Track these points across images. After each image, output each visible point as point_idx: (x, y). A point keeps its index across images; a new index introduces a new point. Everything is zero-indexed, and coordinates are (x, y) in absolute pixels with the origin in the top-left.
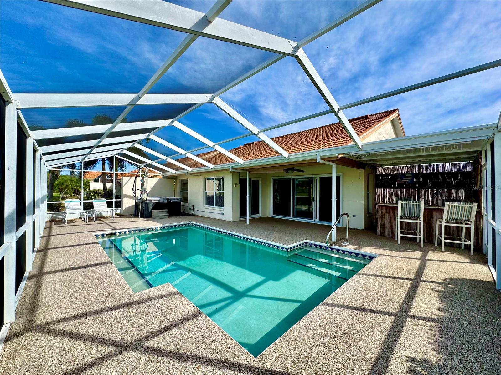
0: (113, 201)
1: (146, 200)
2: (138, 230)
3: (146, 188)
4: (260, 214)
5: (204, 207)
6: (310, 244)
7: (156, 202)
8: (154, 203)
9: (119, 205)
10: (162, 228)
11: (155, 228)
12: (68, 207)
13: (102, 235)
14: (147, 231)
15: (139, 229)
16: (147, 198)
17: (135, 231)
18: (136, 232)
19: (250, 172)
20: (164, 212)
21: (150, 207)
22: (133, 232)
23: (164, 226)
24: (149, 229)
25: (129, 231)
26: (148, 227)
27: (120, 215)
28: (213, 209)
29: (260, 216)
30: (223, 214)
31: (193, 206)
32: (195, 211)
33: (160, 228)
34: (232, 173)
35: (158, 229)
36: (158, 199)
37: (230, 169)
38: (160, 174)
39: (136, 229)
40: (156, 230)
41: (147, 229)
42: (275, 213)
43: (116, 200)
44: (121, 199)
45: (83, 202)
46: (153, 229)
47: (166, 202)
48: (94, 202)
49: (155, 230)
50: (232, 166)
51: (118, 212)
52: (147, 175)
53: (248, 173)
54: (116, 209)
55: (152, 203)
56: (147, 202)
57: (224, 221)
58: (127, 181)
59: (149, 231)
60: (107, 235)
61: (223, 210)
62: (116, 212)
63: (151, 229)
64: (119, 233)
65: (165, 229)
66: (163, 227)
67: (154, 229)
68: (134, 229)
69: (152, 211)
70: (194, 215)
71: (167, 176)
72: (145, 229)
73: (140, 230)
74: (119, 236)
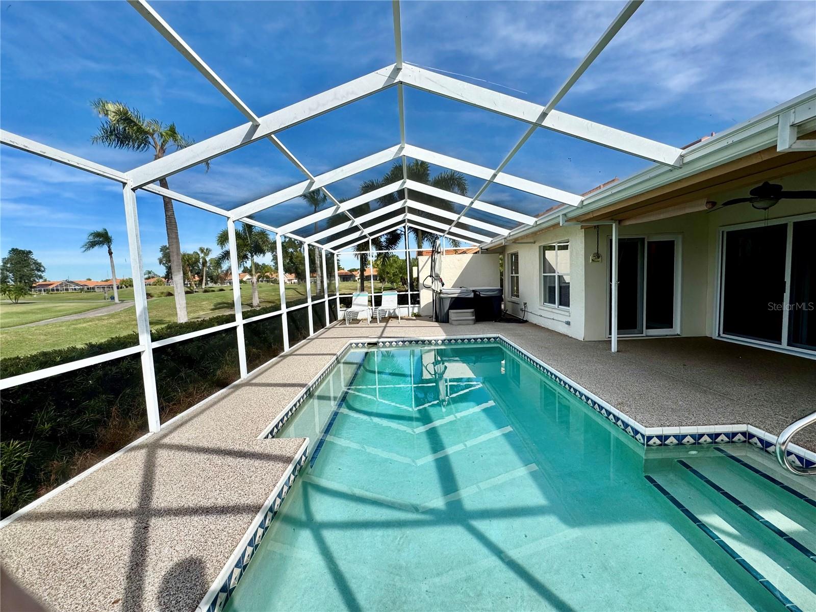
0: (408, 294)
1: (440, 293)
2: (408, 341)
3: (439, 273)
4: (677, 329)
5: (543, 308)
6: (761, 440)
7: (456, 295)
8: (452, 298)
9: (416, 300)
10: (446, 341)
11: (435, 341)
12: (355, 302)
13: (362, 343)
14: (422, 344)
15: (409, 339)
16: (441, 290)
17: (404, 342)
18: (406, 343)
19: (620, 222)
20: (467, 314)
21: (447, 304)
22: (401, 343)
23: (449, 337)
24: (425, 341)
25: (396, 342)
26: (422, 338)
27: (418, 316)
28: (554, 310)
29: (679, 333)
30: (568, 323)
31: (525, 304)
32: (529, 313)
33: (442, 341)
34: (583, 230)
35: (440, 342)
36: (459, 291)
37: (559, 223)
38: (475, 246)
39: (405, 339)
40: (437, 344)
41: (422, 341)
42: (729, 328)
43: (412, 293)
44: (418, 291)
45: (374, 296)
46: (431, 341)
47: (472, 295)
48: (383, 296)
49: (435, 345)
50: (565, 215)
51: (416, 310)
52: (439, 251)
53: (614, 225)
54: (412, 306)
55: (449, 297)
56: (442, 295)
57: (571, 337)
58: (424, 263)
59: (425, 344)
60: (369, 344)
61: (567, 314)
62: (413, 310)
63: (428, 341)
64: (383, 343)
65: (452, 344)
66: (448, 340)
67: (433, 341)
68: (402, 339)
69: (450, 311)
70: (526, 321)
71: (487, 249)
72: (418, 341)
73: (412, 341)
74: (383, 347)
